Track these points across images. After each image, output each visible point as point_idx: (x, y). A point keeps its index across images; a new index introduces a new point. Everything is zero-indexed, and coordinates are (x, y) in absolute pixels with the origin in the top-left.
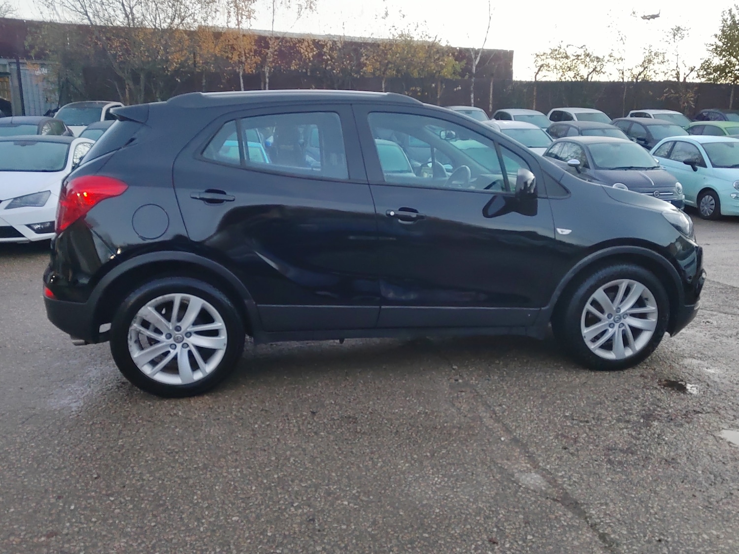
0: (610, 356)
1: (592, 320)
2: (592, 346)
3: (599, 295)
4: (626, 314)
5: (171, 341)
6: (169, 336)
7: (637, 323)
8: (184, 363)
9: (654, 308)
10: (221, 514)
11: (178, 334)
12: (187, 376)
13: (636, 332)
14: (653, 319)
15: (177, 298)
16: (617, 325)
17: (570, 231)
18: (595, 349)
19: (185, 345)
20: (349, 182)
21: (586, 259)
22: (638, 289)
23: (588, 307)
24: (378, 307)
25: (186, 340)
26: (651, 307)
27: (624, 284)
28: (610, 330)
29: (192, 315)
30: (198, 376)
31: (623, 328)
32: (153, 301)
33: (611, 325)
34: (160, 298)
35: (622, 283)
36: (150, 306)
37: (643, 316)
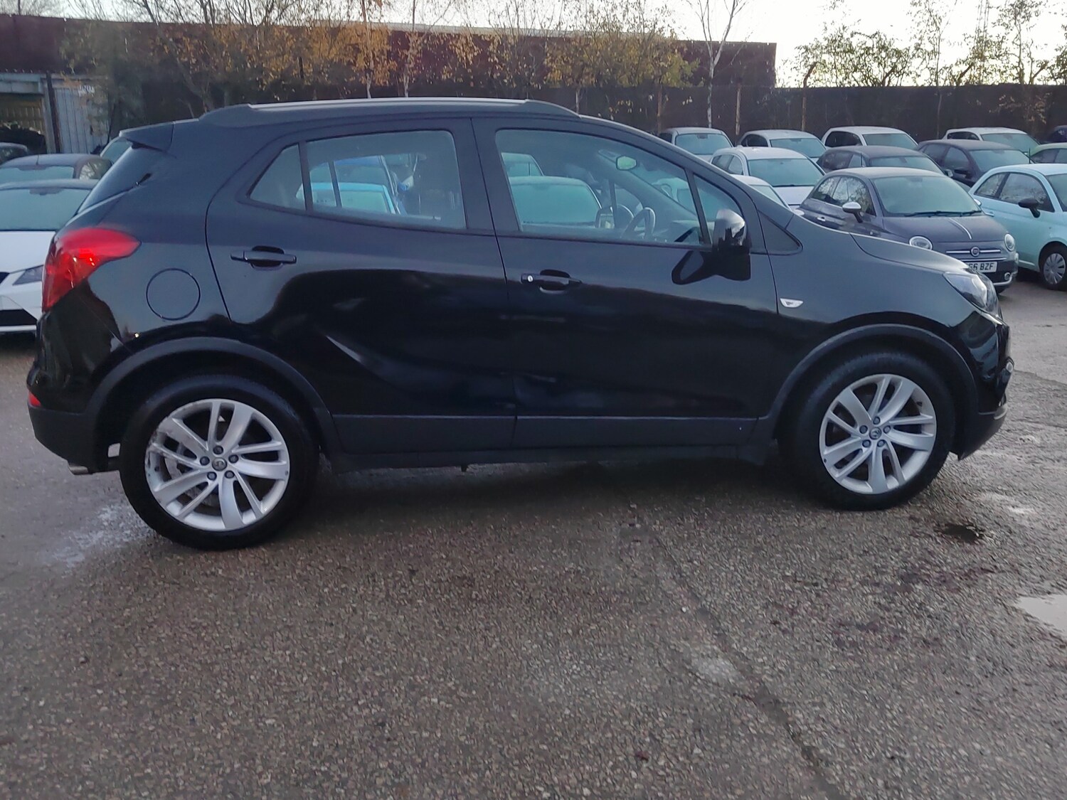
0: (864, 488)
1: (836, 436)
2: (836, 475)
3: (847, 397)
4: (888, 427)
5: (209, 468)
6: (205, 461)
7: (905, 439)
8: (228, 499)
9: (931, 417)
10: (250, 715)
11: (219, 458)
12: (231, 519)
13: (905, 453)
14: (930, 434)
15: (216, 404)
16: (874, 443)
17: (801, 302)
18: (841, 478)
19: (229, 474)
20: (467, 233)
21: (825, 344)
22: (907, 388)
23: (830, 415)
24: (513, 417)
25: (231, 467)
26: (927, 416)
27: (885, 380)
28: (864, 449)
29: (237, 430)
30: (249, 519)
31: (885, 447)
32: (180, 409)
33: (866, 443)
34: (190, 405)
35: (881, 379)
36: (175, 417)
37: (915, 429)
